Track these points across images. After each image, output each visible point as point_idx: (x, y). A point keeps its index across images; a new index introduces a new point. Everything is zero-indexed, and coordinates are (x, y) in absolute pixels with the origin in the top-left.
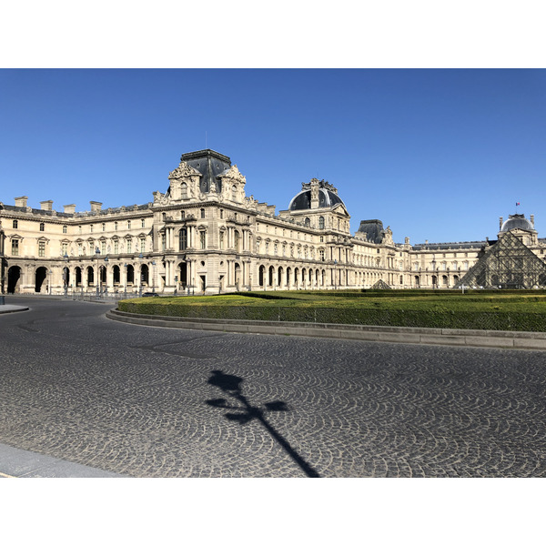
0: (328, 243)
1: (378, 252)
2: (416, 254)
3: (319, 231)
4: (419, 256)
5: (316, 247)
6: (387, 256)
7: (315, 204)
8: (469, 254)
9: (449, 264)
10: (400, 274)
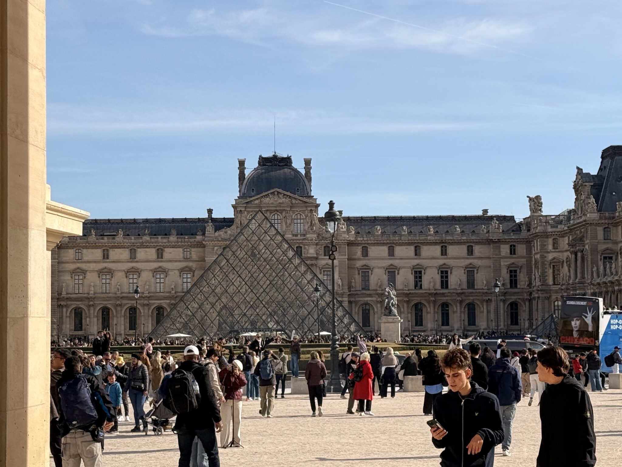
8: (167, 250)
9: (119, 277)
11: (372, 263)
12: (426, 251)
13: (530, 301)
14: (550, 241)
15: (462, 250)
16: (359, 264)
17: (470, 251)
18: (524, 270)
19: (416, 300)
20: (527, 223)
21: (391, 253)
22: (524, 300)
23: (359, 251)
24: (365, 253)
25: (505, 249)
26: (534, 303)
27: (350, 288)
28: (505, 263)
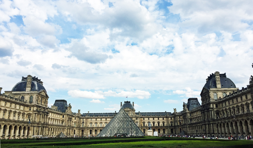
0: (34, 111)
1: (63, 117)
2: (83, 118)
3: (29, 104)
6: (67, 119)
7: (28, 89)
8: (107, 119)
9: (98, 124)
10: (74, 129)
11: (145, 121)
12: (155, 119)
13: (175, 128)
14: (179, 117)
15: (162, 118)
16: (143, 121)
17: (163, 119)
18: (174, 123)
19: (153, 128)
20: (174, 114)
21: (149, 119)
22: (174, 128)
23: (143, 119)
24: (144, 119)
25: (170, 119)
26: (176, 129)
27: (141, 126)
28: (170, 121)
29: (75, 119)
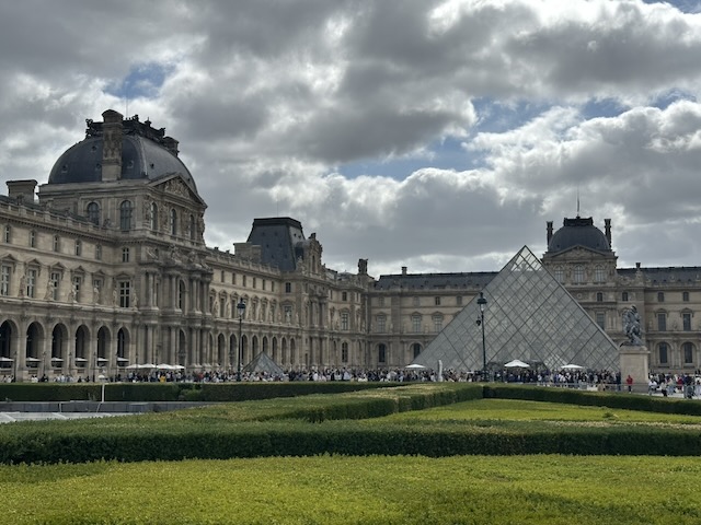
0: (141, 264)
1: (288, 289)
2: (382, 296)
3: (121, 235)
4: (388, 301)
5: (109, 272)
6: (306, 299)
7: (111, 172)
10: (343, 340)
11: (668, 308)
16: (656, 308)
21: (686, 298)
23: (655, 297)
24: (661, 298)
29: (345, 298)
